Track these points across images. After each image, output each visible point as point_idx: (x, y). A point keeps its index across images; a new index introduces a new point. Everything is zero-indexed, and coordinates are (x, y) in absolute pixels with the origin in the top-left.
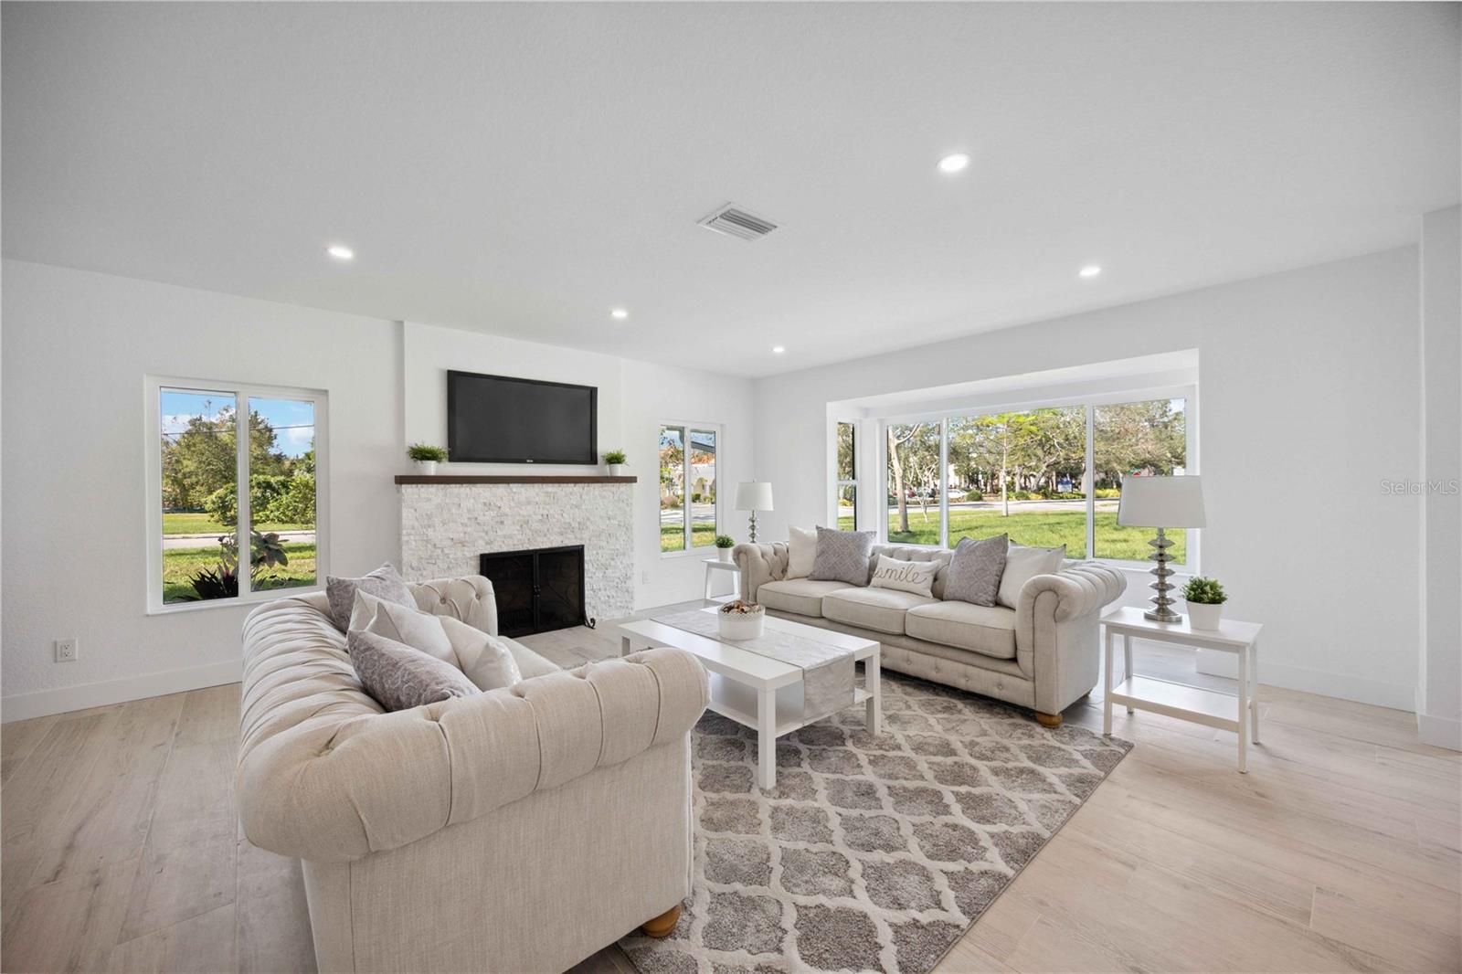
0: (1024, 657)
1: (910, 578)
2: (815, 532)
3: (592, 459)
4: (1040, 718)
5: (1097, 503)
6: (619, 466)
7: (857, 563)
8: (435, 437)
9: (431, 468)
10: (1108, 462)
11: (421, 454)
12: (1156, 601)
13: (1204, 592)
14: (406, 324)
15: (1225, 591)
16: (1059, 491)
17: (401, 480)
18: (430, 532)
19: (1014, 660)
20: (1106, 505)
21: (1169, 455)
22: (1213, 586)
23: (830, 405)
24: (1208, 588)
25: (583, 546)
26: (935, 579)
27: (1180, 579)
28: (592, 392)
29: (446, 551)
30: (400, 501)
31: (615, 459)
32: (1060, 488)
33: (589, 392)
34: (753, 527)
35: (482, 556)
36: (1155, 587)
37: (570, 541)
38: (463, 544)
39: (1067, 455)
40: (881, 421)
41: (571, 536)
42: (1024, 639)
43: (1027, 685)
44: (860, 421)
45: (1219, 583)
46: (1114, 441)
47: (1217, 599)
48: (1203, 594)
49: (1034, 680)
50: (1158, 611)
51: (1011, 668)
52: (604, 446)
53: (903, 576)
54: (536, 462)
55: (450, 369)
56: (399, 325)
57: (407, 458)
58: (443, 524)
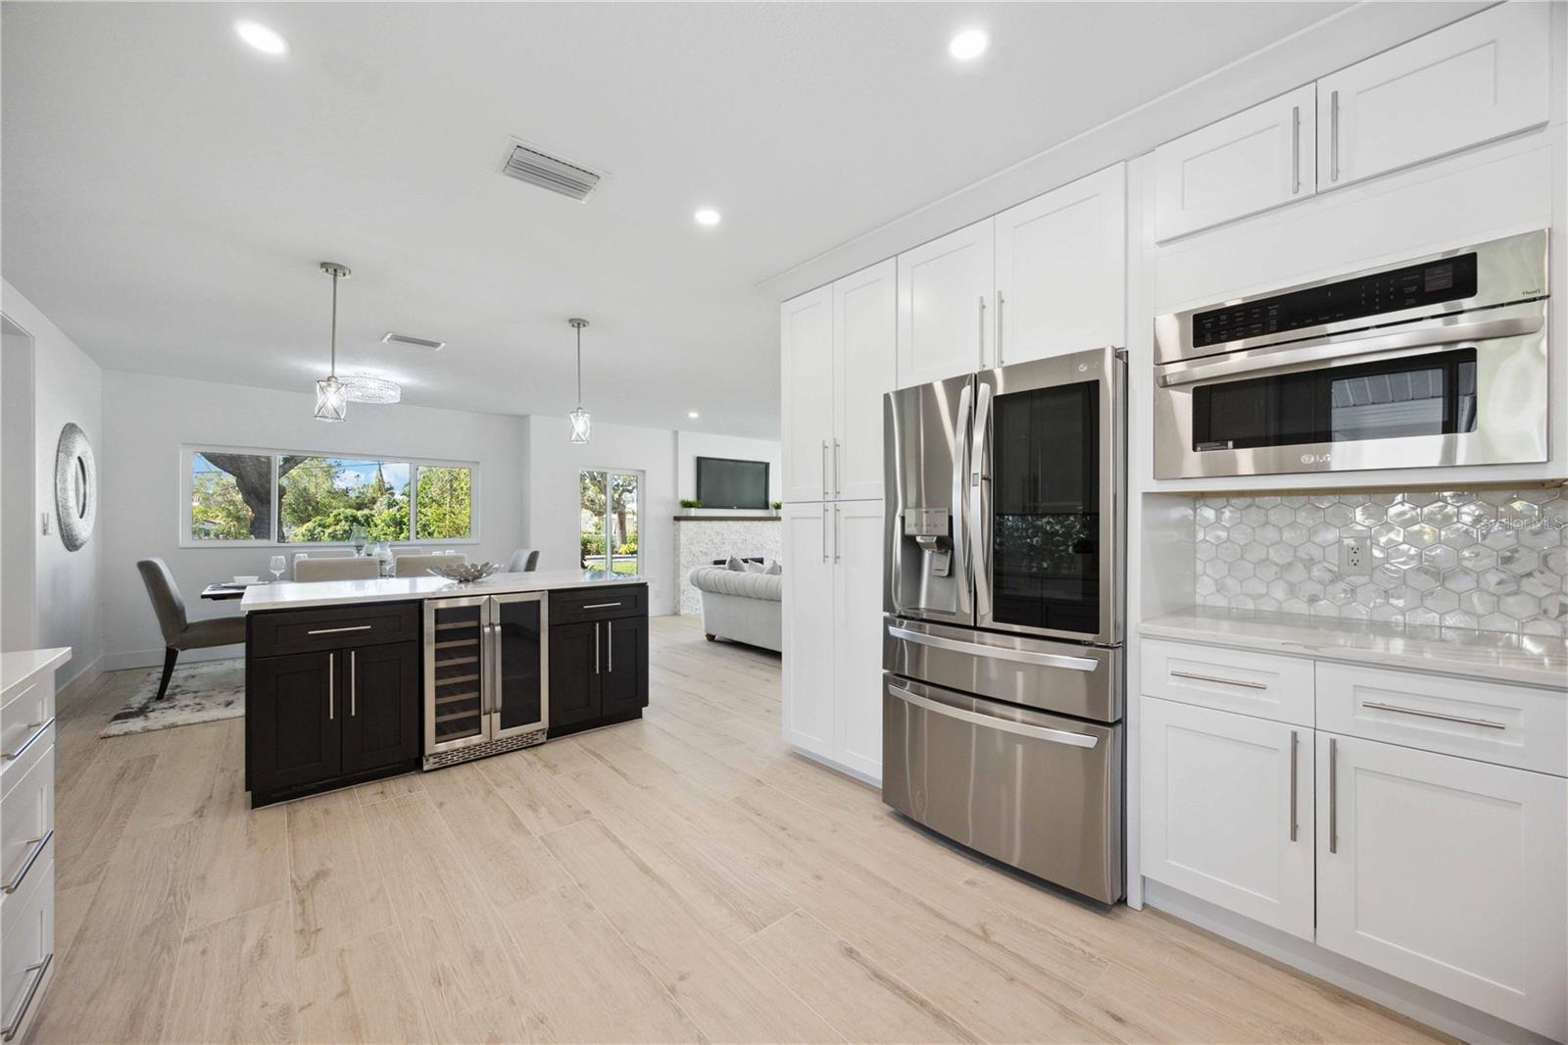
3: (766, 506)
6: (779, 511)
8: (691, 497)
9: (693, 512)
11: (687, 505)
14: (680, 433)
17: (677, 519)
18: (692, 547)
25: (763, 558)
28: (767, 465)
29: (699, 557)
30: (678, 530)
31: (778, 507)
35: (714, 562)
37: (757, 555)
38: (706, 554)
41: (756, 552)
52: (773, 499)
54: (738, 508)
55: (700, 455)
56: (676, 433)
57: (679, 507)
58: (698, 543)
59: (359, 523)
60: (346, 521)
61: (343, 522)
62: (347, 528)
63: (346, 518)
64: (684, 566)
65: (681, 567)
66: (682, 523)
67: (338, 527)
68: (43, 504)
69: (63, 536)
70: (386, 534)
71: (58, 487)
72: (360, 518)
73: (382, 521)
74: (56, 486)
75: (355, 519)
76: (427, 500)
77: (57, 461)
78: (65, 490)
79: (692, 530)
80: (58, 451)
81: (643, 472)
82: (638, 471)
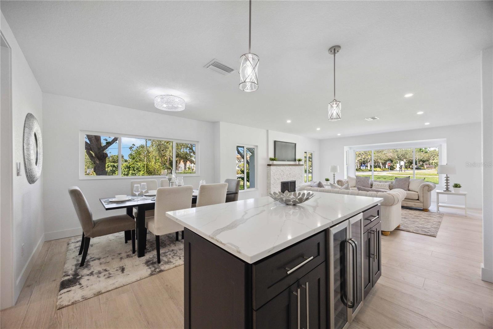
0: (421, 199)
1: (384, 186)
2: (355, 177)
3: (295, 160)
4: (424, 210)
5: (375, 173)
6: (301, 162)
7: (368, 184)
8: (272, 155)
9: (275, 162)
10: (377, 160)
11: (272, 160)
12: (446, 188)
13: (457, 185)
14: (269, 131)
15: (461, 186)
16: (361, 169)
17: (269, 165)
19: (418, 200)
20: (379, 173)
21: (396, 157)
22: (459, 185)
23: (345, 147)
24: (458, 185)
25: (295, 181)
26: (389, 187)
27: (451, 184)
28: (295, 144)
29: (277, 181)
30: (270, 170)
31: (299, 160)
32: (362, 168)
33: (294, 144)
34: (334, 176)
35: (282, 182)
36: (446, 185)
37: (294, 180)
38: (279, 179)
39: (365, 157)
40: (354, 151)
41: (294, 178)
42: (421, 196)
43: (422, 204)
44: (348, 151)
45: (460, 184)
46: (379, 152)
47: (460, 187)
48: (456, 186)
49: (423, 203)
50: (446, 190)
51: (418, 201)
52: (297, 158)
53: (382, 186)
54: (287, 161)
55: (275, 140)
56: (267, 131)
57: (269, 160)
58: (276, 175)
59: (115, 167)
60: (111, 167)
61: (110, 167)
62: (111, 169)
63: (111, 166)
64: (272, 184)
65: (271, 184)
66: (272, 167)
67: (109, 169)
68: (17, 158)
69: (27, 176)
70: (124, 171)
71: (25, 148)
72: (116, 166)
73: (123, 167)
74: (23, 147)
75: (114, 166)
76: (138, 160)
77: (24, 132)
78: (28, 149)
79: (274, 169)
80: (24, 127)
81: (257, 146)
82: (255, 146)
